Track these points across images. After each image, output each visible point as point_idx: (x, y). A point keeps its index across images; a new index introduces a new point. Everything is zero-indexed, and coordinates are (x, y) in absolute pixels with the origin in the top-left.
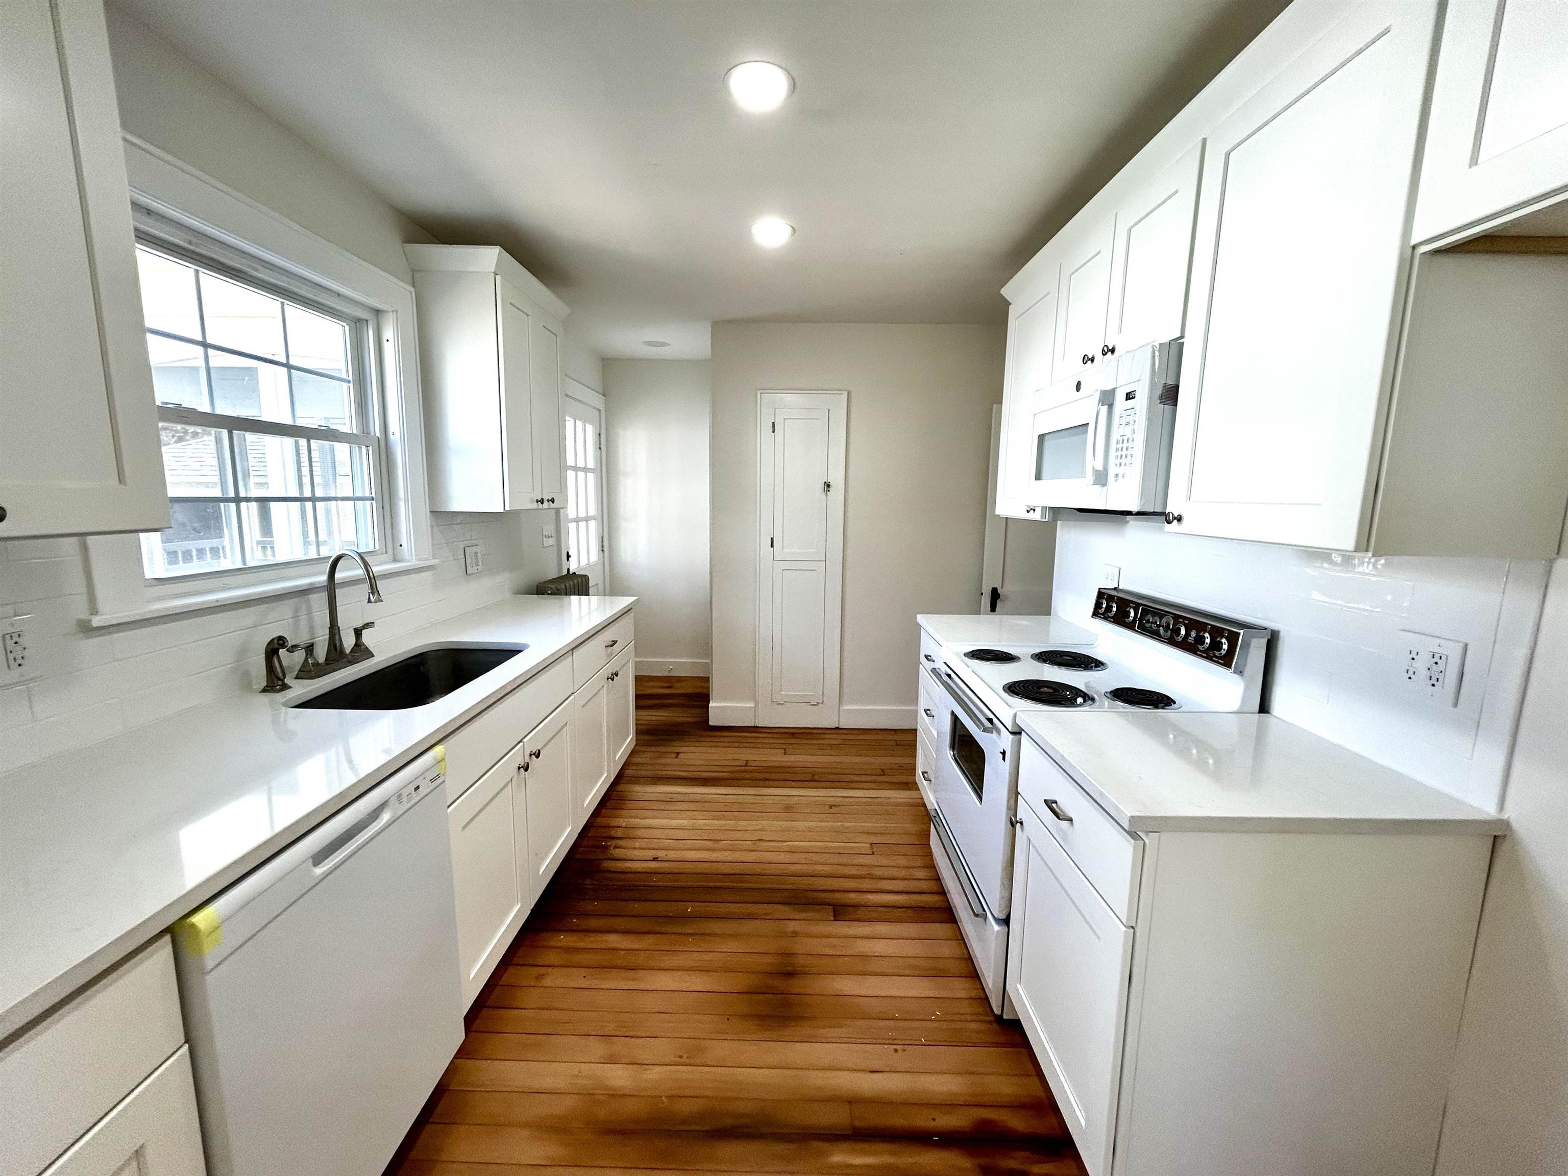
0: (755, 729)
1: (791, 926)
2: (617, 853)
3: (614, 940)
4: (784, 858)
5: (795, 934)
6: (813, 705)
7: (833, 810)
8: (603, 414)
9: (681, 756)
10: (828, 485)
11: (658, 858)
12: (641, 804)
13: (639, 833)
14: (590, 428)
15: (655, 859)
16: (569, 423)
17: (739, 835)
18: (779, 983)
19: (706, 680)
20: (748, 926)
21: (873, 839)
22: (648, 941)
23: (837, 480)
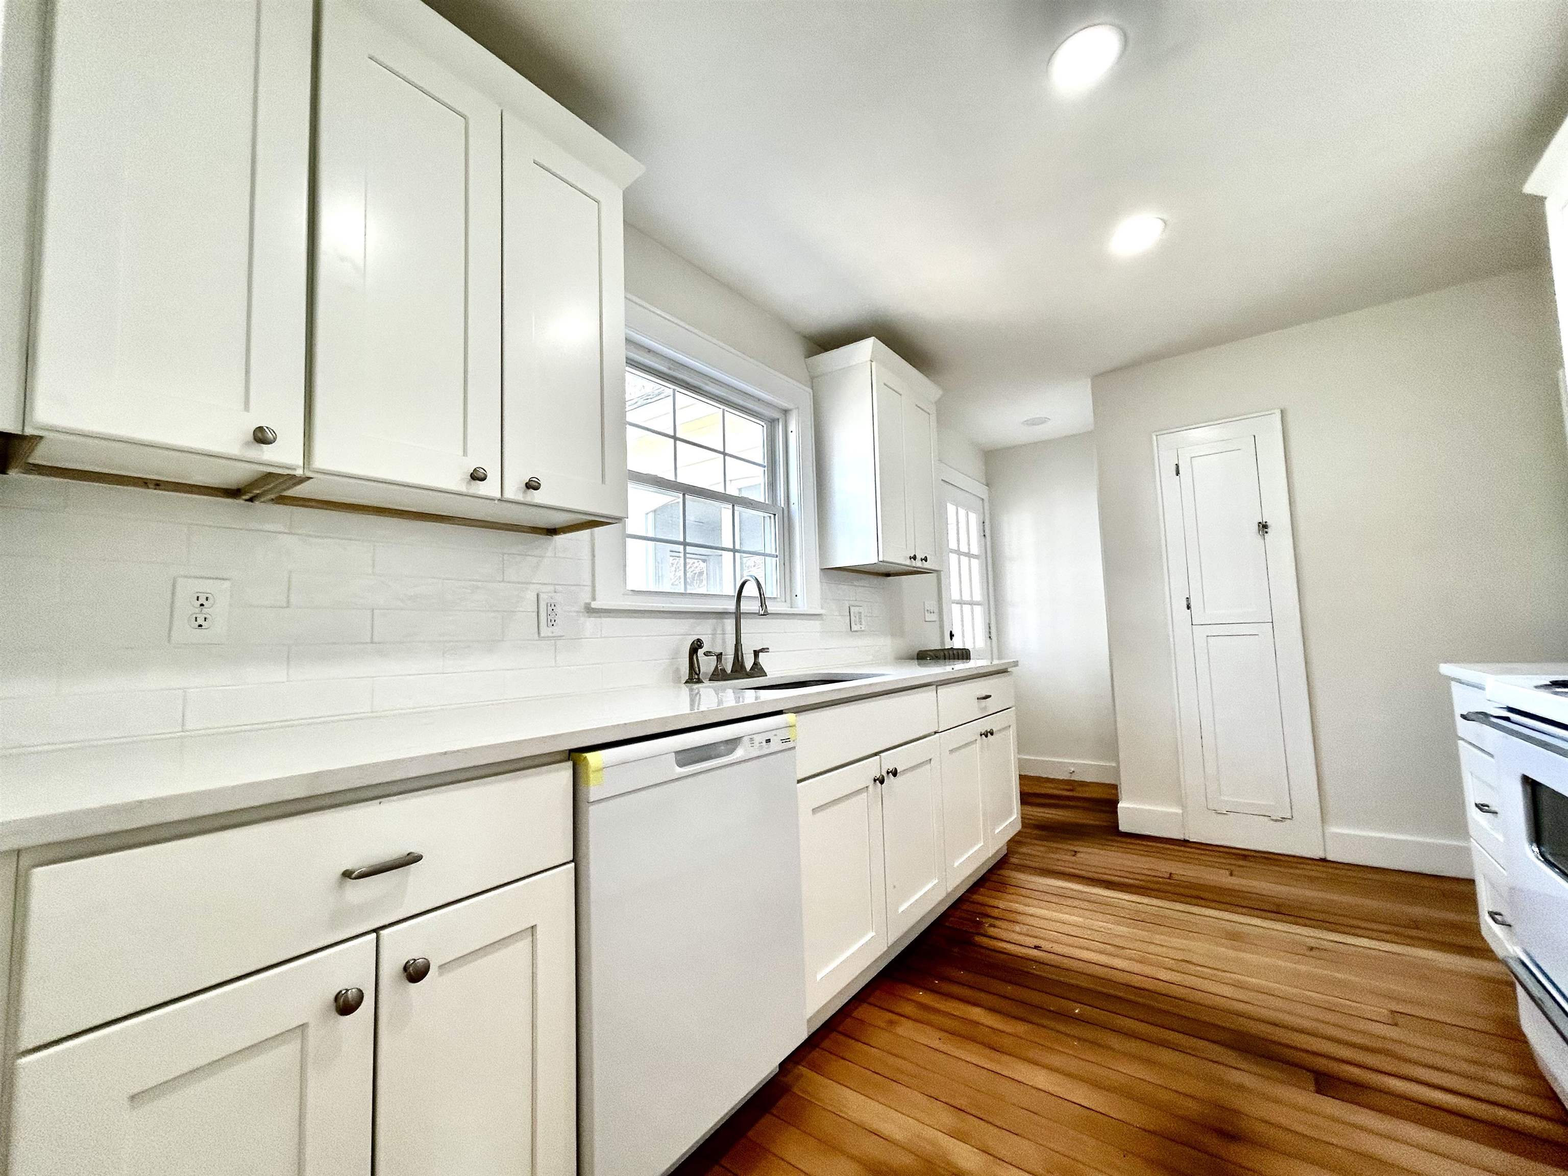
0: (1185, 843)
1: (1236, 1077)
2: (992, 931)
3: (976, 1013)
4: (1227, 991)
5: (1241, 1088)
6: (1273, 820)
7: (1313, 953)
8: (986, 504)
9: (1078, 855)
10: (1263, 527)
11: (1041, 947)
12: (1024, 892)
13: (1019, 918)
14: (973, 517)
15: (1036, 947)
16: (951, 509)
17: (1152, 948)
18: (1212, 1142)
19: (1115, 787)
20: (1166, 1056)
21: (1400, 1008)
22: (1021, 1028)
23: (1279, 519)
